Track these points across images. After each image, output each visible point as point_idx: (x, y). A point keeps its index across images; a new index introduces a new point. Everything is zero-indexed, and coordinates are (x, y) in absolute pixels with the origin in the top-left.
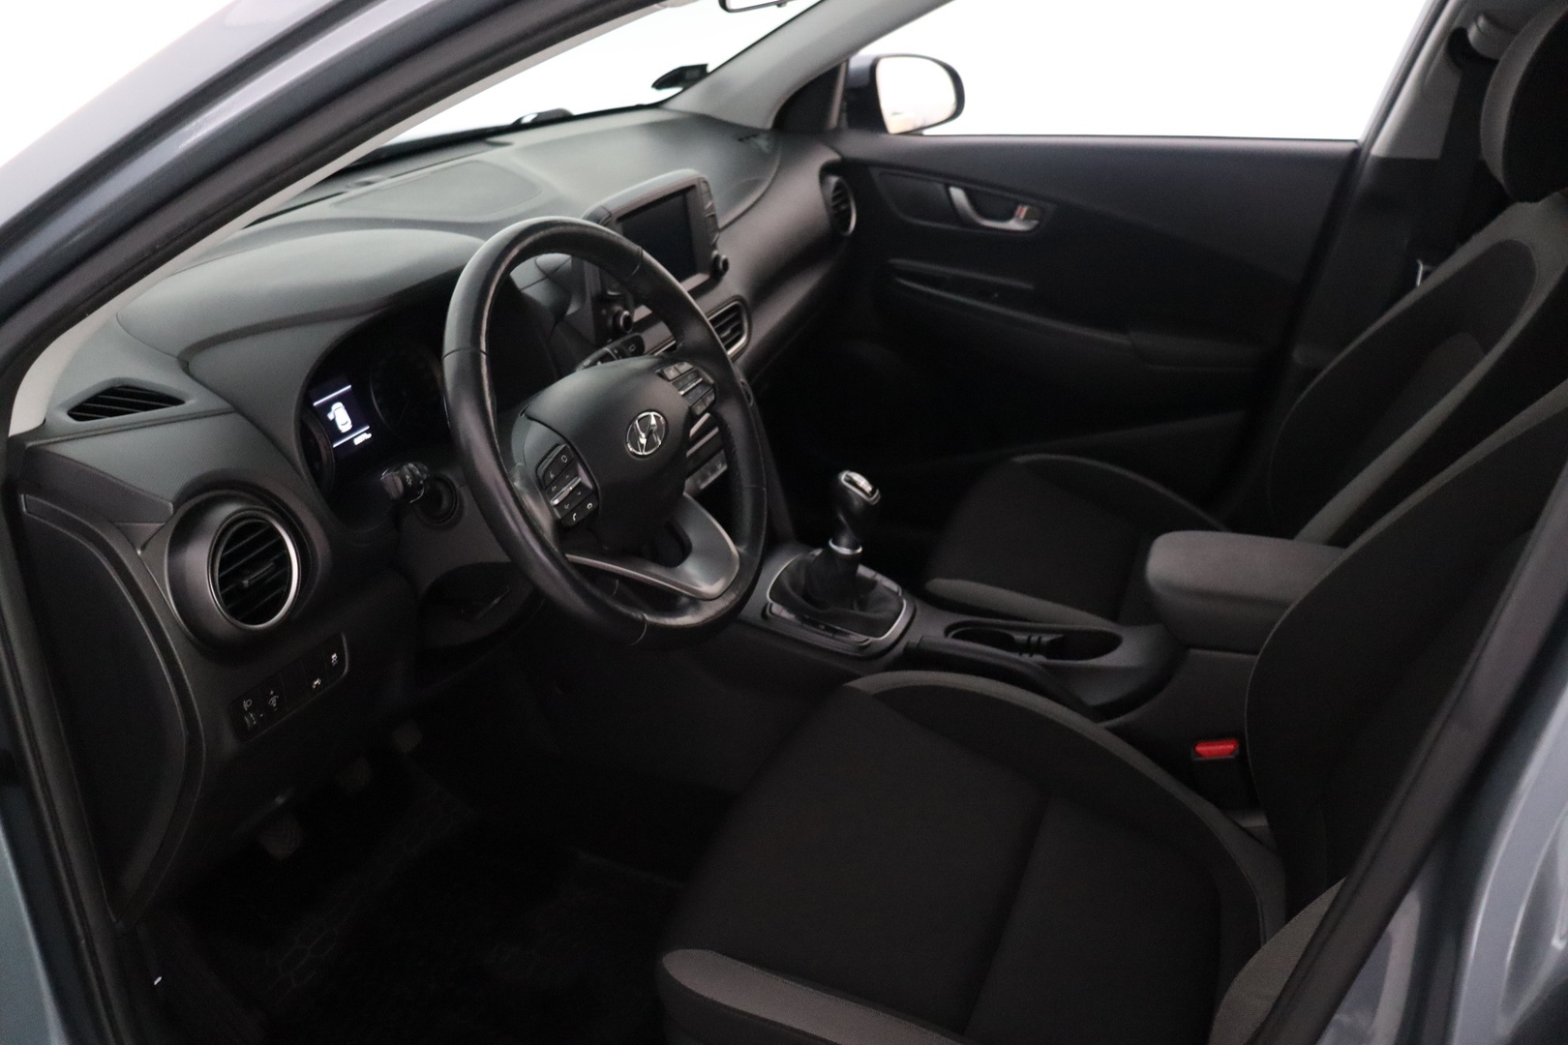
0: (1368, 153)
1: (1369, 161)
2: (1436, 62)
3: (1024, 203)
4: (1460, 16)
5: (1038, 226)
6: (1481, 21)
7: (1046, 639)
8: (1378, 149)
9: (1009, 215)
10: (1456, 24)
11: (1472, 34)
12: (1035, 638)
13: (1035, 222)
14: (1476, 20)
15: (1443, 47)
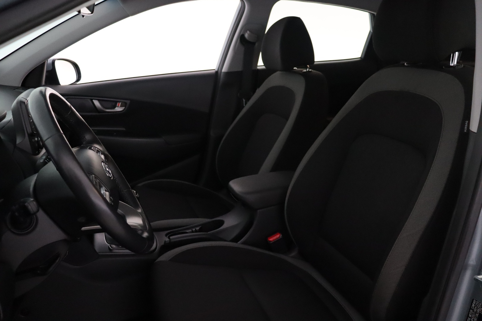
0: (221, 72)
1: (222, 74)
2: (237, 44)
3: (119, 102)
4: (242, 31)
5: (125, 108)
6: (248, 32)
7: (198, 228)
8: (224, 69)
9: (114, 107)
10: (241, 34)
11: (246, 35)
12: (194, 230)
13: (124, 108)
14: (246, 32)
15: (239, 39)
